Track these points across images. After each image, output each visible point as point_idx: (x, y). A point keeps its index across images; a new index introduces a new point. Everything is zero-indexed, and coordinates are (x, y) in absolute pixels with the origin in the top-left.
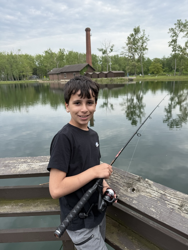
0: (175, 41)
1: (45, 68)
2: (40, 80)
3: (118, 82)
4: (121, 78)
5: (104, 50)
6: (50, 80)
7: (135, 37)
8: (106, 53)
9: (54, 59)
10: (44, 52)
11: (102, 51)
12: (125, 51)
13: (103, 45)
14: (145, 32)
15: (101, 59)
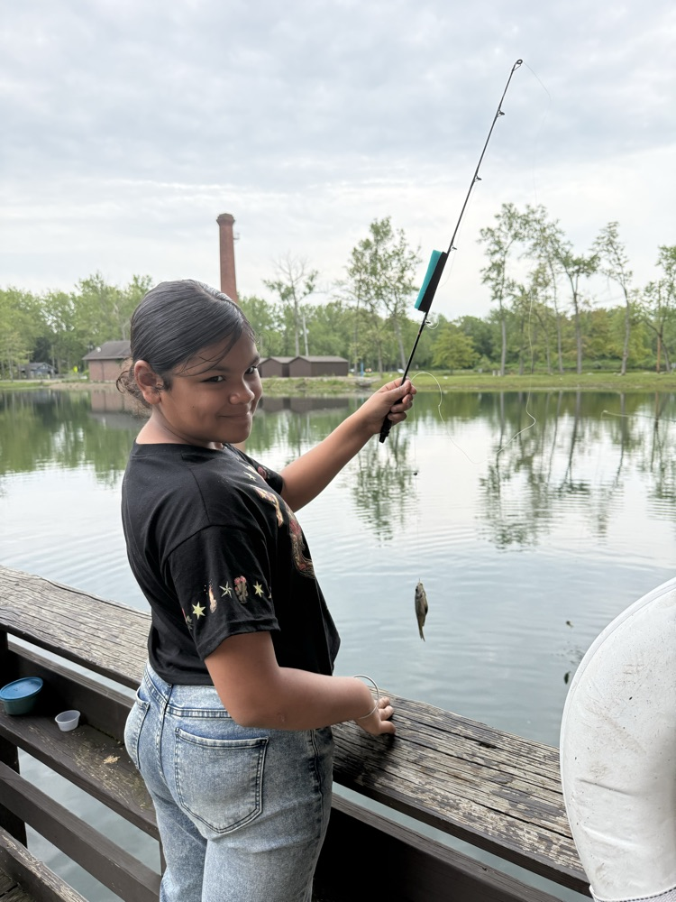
0: (498, 267)
1: (79, 339)
2: (55, 381)
3: (325, 391)
4: (333, 378)
5: (284, 287)
6: (92, 381)
7: (376, 251)
8: (292, 295)
9: (111, 310)
10: (80, 285)
11: (279, 289)
12: (346, 295)
13: (281, 271)
14: (405, 237)
15: (282, 315)
